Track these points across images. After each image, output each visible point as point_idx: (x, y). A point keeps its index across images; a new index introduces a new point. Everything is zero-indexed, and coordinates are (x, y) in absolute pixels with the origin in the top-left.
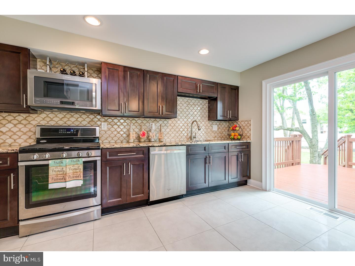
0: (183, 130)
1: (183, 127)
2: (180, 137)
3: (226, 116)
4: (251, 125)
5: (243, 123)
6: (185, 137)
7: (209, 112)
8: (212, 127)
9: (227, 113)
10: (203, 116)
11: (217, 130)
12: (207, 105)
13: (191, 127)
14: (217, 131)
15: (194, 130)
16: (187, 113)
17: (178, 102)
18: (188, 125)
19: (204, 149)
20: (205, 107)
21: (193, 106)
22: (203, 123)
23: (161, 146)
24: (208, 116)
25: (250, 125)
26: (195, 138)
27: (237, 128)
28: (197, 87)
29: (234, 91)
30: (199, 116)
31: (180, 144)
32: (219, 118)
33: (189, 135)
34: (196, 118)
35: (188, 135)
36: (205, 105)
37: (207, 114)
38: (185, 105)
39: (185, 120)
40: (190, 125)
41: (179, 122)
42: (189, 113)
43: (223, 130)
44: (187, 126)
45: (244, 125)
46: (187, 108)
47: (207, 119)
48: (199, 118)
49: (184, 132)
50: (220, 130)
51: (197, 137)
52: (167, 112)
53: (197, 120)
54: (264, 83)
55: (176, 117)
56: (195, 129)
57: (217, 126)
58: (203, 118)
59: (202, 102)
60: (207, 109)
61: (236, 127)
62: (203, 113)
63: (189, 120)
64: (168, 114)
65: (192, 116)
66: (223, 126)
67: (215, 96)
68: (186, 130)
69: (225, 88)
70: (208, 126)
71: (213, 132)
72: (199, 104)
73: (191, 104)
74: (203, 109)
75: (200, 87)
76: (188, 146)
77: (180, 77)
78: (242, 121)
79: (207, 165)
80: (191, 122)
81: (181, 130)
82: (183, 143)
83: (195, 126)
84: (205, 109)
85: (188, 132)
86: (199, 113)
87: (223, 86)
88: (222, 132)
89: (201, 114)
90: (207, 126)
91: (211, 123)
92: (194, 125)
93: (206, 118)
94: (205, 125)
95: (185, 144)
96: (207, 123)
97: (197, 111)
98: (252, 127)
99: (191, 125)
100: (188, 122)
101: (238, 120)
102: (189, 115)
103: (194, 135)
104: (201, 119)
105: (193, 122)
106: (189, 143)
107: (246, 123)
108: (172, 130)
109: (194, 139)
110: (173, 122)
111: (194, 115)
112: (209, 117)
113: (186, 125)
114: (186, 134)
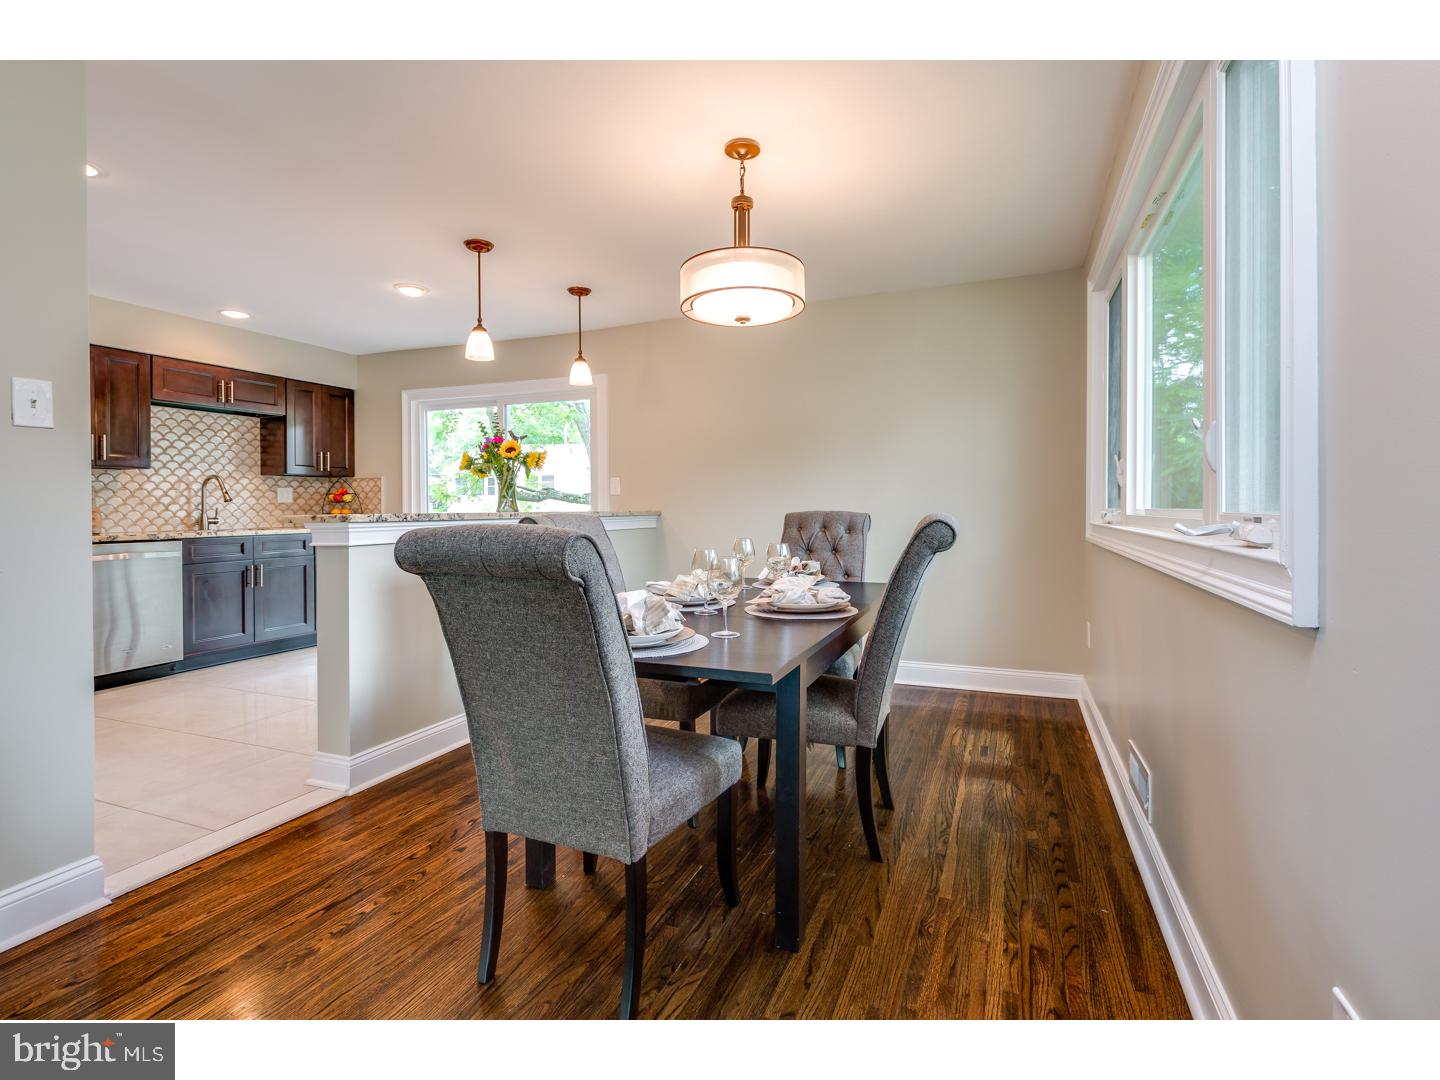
0: (174, 502)
1: (172, 493)
2: (160, 522)
3: (315, 464)
4: (382, 489)
5: (364, 484)
6: (179, 521)
7: (264, 450)
8: (276, 493)
9: (318, 458)
10: (243, 463)
11: (291, 501)
12: (257, 431)
13: (200, 494)
14: (292, 504)
15: (210, 501)
16: (188, 453)
17: (154, 422)
18: (188, 487)
19: (239, 549)
20: (249, 436)
21: (209, 433)
22: (245, 481)
23: (101, 543)
24: (259, 463)
25: (380, 490)
26: (215, 523)
27: (347, 498)
28: (218, 388)
29: (338, 402)
30: (230, 461)
31: (162, 536)
32: (292, 469)
33: (196, 514)
34: (217, 467)
35: (189, 515)
36: (249, 431)
37: (258, 456)
38: (179, 431)
39: (181, 472)
40: (196, 487)
41: (156, 479)
42: (192, 453)
43: (313, 502)
44: (185, 489)
45: (367, 489)
46: (187, 439)
47: (258, 469)
48: (230, 468)
49: (174, 508)
50: (301, 501)
51: (220, 520)
52: (113, 452)
53: (223, 474)
54: (405, 395)
55: (148, 467)
56: (213, 499)
57: (291, 489)
58: (244, 469)
59: (240, 424)
60: (258, 443)
61: (346, 493)
62: (243, 455)
63: (195, 473)
64: (117, 458)
65: (203, 461)
66: (311, 490)
67: (278, 411)
68: (183, 500)
69: (311, 392)
70: (260, 490)
71: (278, 506)
72: (228, 428)
73: (201, 426)
74: (243, 442)
75: (227, 389)
76: (188, 543)
77: (161, 360)
78: (362, 479)
79: (249, 590)
80: (201, 480)
81: (166, 500)
82: (173, 535)
83: (214, 490)
84: (249, 443)
85: (189, 507)
86: (230, 455)
87: (306, 389)
88: (308, 508)
89: (237, 456)
90: (257, 489)
91: (270, 481)
92: (210, 486)
93: (253, 469)
94: (251, 487)
95: (179, 537)
96: (258, 481)
97: (224, 447)
98: (383, 496)
99: (200, 486)
100: (192, 479)
101: (353, 476)
102: (194, 460)
103: (212, 514)
104: (237, 469)
105: (208, 480)
106: (192, 535)
107: (372, 483)
108: (133, 502)
109: (212, 526)
110: (135, 479)
111: (210, 460)
112: (264, 464)
113: (183, 486)
114: (182, 514)
